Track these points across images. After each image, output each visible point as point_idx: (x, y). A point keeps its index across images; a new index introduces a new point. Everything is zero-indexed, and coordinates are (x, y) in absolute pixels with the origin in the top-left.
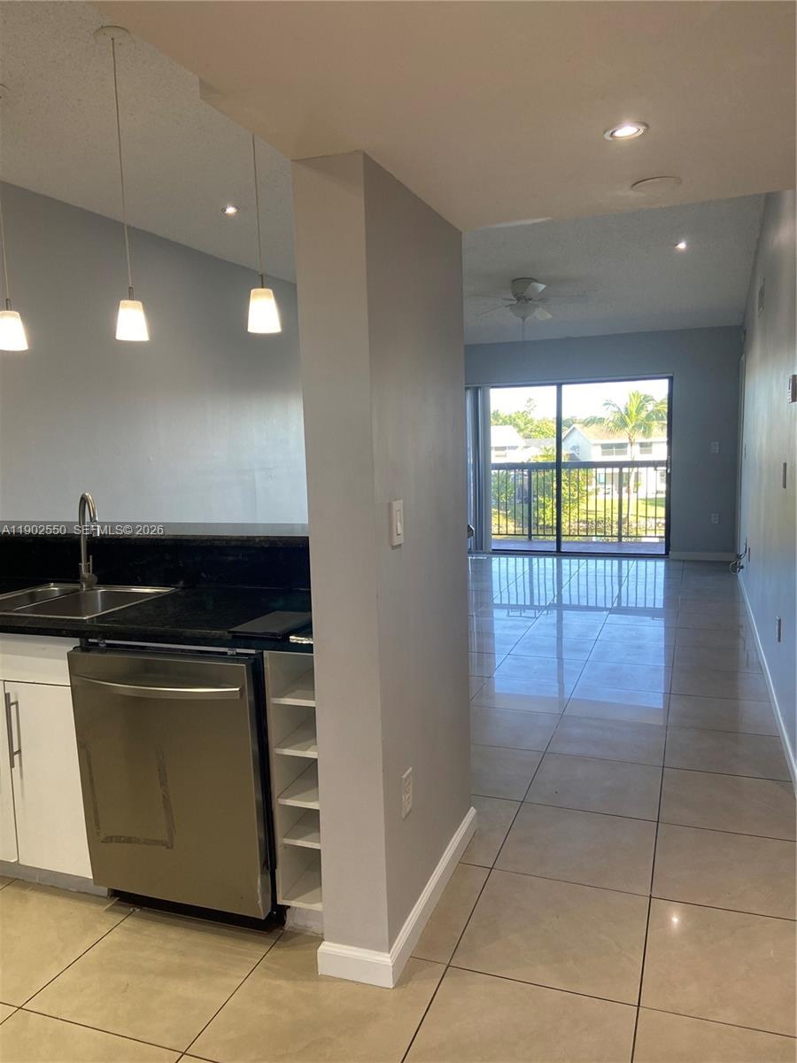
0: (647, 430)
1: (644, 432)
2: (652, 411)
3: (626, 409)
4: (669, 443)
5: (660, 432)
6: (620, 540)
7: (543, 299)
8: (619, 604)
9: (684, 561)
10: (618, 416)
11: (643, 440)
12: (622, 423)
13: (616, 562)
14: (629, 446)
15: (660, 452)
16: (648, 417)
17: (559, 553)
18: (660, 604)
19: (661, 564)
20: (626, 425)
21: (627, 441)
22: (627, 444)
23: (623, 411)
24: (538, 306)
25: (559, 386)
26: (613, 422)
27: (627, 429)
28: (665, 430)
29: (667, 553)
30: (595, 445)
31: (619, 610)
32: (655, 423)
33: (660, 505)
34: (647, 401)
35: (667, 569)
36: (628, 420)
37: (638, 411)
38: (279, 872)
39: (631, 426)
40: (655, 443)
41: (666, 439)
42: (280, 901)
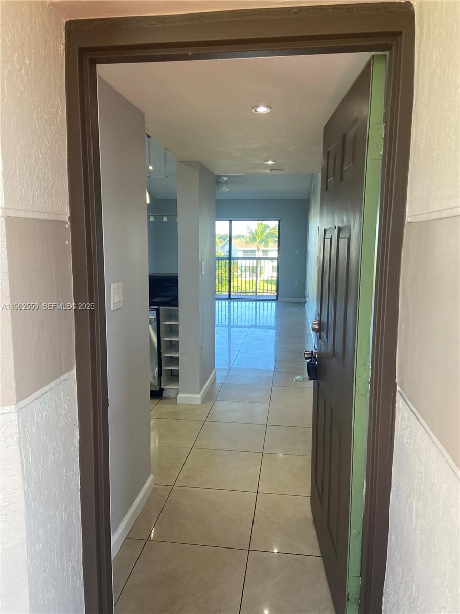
0: (266, 244)
1: (265, 244)
2: (269, 233)
3: (255, 231)
4: (278, 250)
5: (273, 244)
6: (256, 294)
7: (226, 183)
8: (256, 323)
9: (284, 302)
10: (252, 235)
11: (264, 249)
12: (254, 239)
13: (254, 303)
14: (257, 252)
15: (274, 254)
16: (267, 236)
17: (229, 299)
18: (273, 325)
19: (274, 304)
20: (256, 240)
21: (256, 249)
22: (255, 250)
23: (254, 232)
24: (223, 186)
25: (231, 221)
26: (248, 238)
27: (256, 243)
28: (277, 244)
29: (277, 299)
30: (239, 250)
31: (255, 327)
32: (270, 239)
33: (274, 285)
34: (266, 228)
35: (277, 305)
36: (257, 238)
37: (262, 233)
38: (162, 377)
39: (258, 241)
40: (271, 250)
41: (277, 249)
42: (162, 387)
